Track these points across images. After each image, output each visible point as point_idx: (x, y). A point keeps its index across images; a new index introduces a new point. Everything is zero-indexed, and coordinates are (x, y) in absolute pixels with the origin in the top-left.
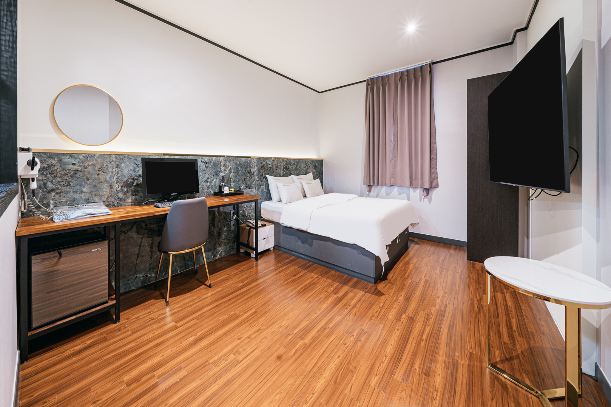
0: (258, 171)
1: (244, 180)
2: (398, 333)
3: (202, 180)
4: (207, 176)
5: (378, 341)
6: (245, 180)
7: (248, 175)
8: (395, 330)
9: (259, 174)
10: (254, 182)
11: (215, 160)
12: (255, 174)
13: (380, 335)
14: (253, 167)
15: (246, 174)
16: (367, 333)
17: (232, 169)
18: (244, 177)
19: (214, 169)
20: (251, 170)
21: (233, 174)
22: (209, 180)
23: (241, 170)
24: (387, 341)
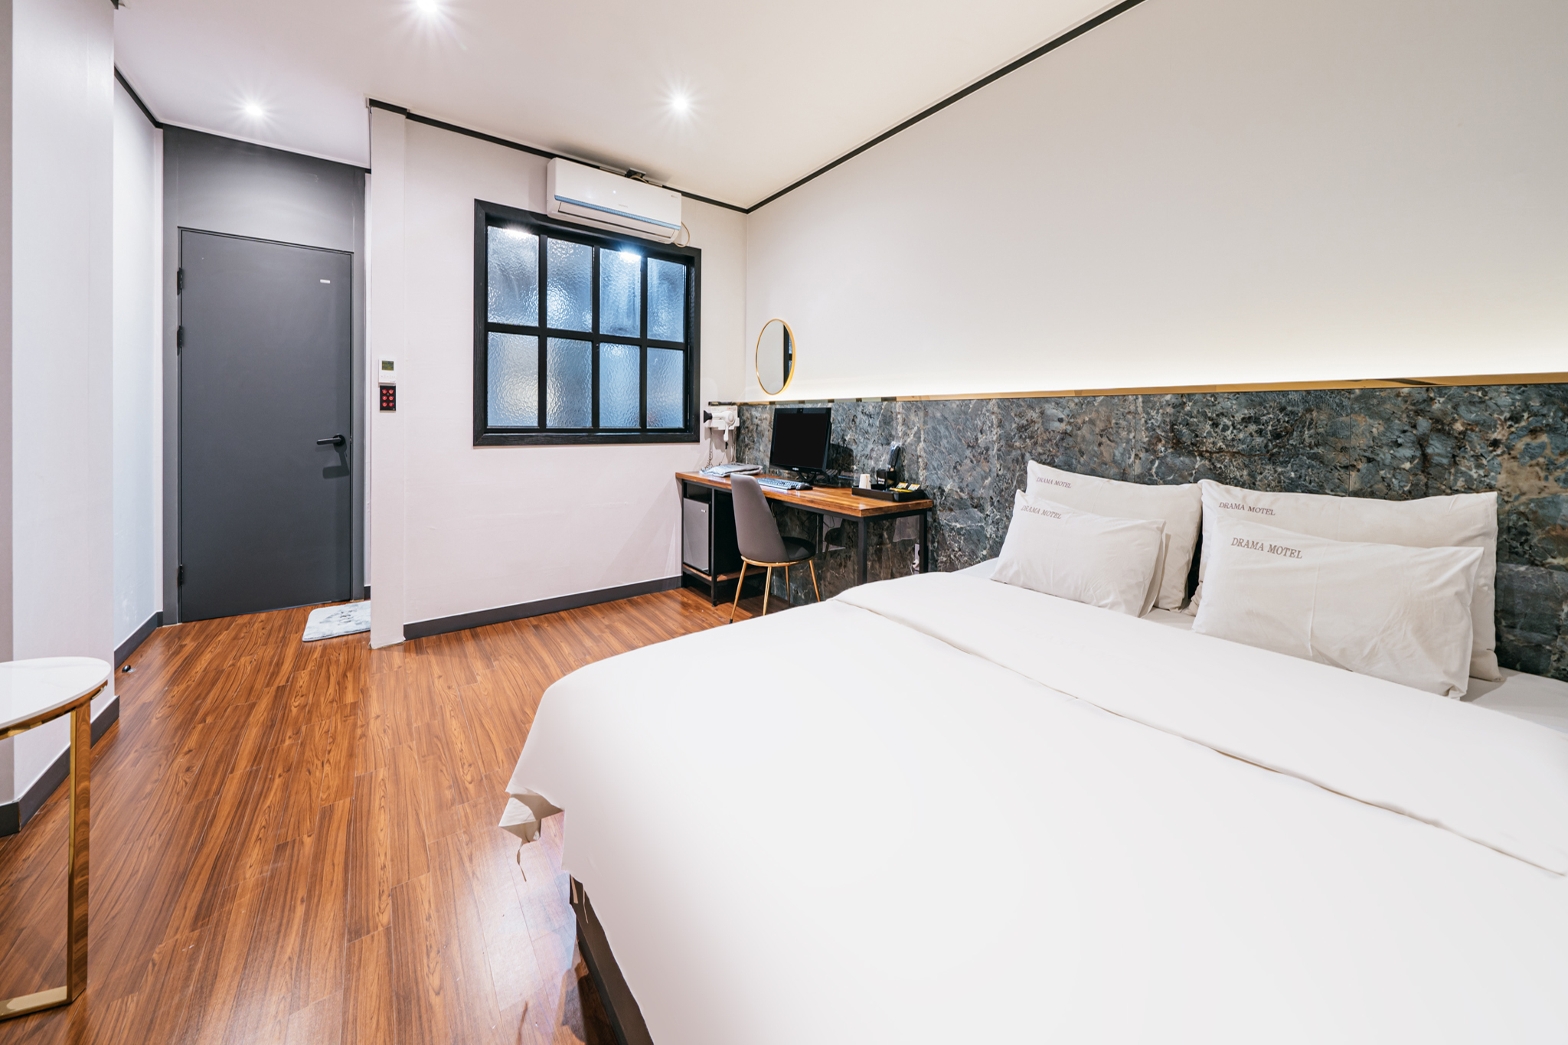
0: (1003, 443)
1: (955, 468)
2: (380, 861)
3: (863, 453)
4: (870, 446)
5: (414, 812)
6: (959, 467)
7: (968, 453)
8: (392, 860)
9: (1009, 453)
10: (986, 478)
11: (885, 408)
12: (994, 452)
13: (419, 824)
14: (986, 428)
15: (960, 450)
16: (450, 804)
17: (922, 432)
18: (955, 458)
19: (884, 431)
20: (977, 439)
21: (924, 446)
22: (874, 455)
23: (947, 438)
24: (396, 827)
